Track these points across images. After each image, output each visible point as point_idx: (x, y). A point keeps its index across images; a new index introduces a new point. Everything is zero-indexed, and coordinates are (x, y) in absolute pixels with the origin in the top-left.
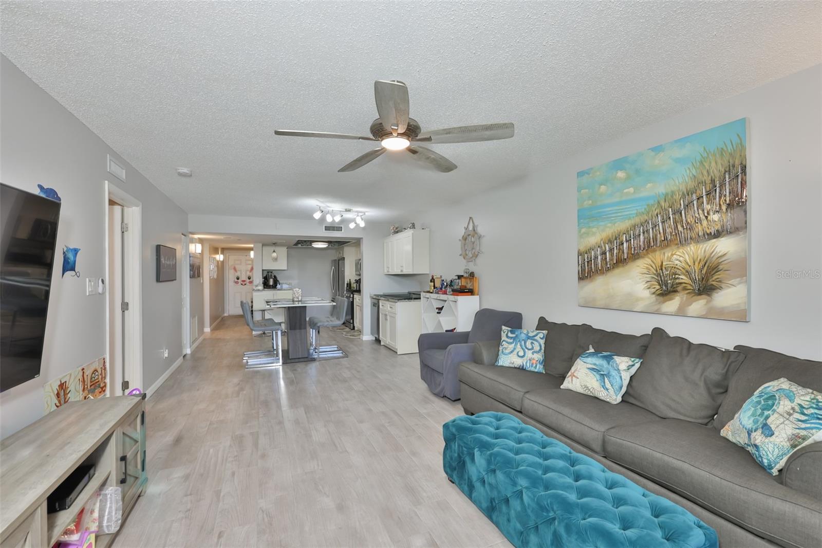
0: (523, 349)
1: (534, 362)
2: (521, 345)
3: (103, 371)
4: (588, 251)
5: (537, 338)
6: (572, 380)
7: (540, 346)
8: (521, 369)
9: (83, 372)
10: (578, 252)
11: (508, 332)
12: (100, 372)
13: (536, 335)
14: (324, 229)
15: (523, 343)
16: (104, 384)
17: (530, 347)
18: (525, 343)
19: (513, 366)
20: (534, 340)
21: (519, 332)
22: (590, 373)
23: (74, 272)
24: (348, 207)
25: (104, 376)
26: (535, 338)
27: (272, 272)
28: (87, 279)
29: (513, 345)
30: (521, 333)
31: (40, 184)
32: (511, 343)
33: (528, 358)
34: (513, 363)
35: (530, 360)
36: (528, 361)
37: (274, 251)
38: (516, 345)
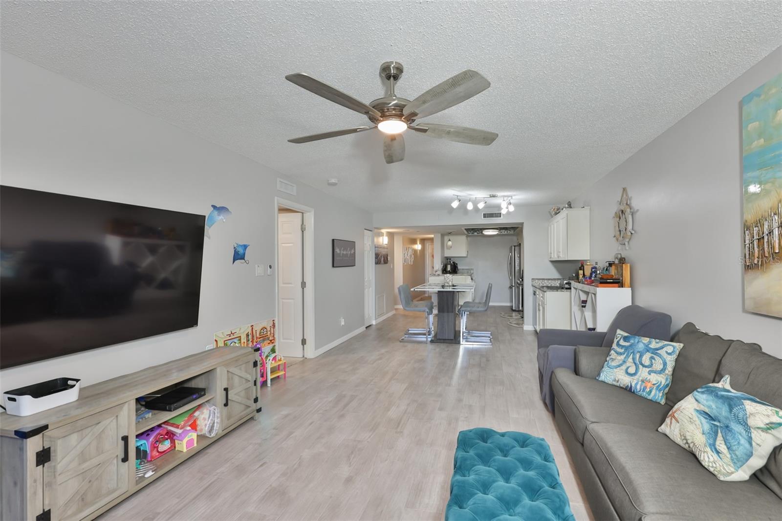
0: (635, 363)
1: (649, 385)
2: (634, 359)
3: (272, 329)
4: (759, 223)
5: (662, 352)
6: (671, 423)
7: (665, 364)
8: (629, 390)
9: (252, 328)
10: (745, 225)
11: (621, 339)
12: (269, 329)
13: (662, 348)
14: (483, 217)
15: (638, 356)
16: (273, 338)
17: (647, 363)
18: (641, 357)
19: (618, 384)
20: (656, 354)
21: (636, 340)
22: (695, 418)
23: (244, 261)
24: (492, 193)
25: (272, 332)
26: (658, 352)
27: (450, 259)
28: (256, 265)
29: (622, 357)
30: (638, 342)
31: (213, 204)
32: (621, 354)
33: (641, 378)
34: (618, 382)
35: (643, 381)
36: (640, 383)
37: (450, 240)
38: (628, 356)
